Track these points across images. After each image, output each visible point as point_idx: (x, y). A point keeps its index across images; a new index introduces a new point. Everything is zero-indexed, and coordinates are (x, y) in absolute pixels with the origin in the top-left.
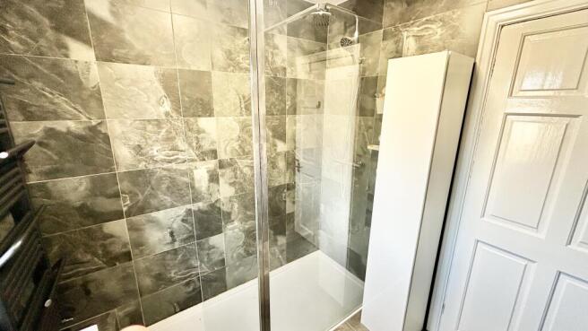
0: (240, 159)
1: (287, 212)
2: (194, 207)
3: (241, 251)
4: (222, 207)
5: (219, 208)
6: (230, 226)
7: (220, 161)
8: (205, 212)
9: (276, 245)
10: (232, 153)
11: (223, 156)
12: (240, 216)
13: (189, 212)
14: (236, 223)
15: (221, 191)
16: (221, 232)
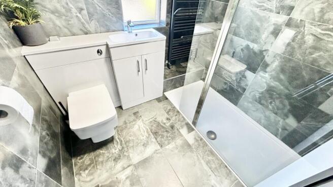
0: (311, 24)
1: (321, 107)
2: (252, 45)
3: (258, 95)
4: (266, 57)
5: (264, 56)
6: (261, 73)
7: (290, 19)
8: (255, 53)
9: (284, 119)
10: (307, 15)
11: (296, 15)
12: (273, 73)
13: (248, 47)
14: (267, 75)
15: (273, 45)
16: (254, 73)
